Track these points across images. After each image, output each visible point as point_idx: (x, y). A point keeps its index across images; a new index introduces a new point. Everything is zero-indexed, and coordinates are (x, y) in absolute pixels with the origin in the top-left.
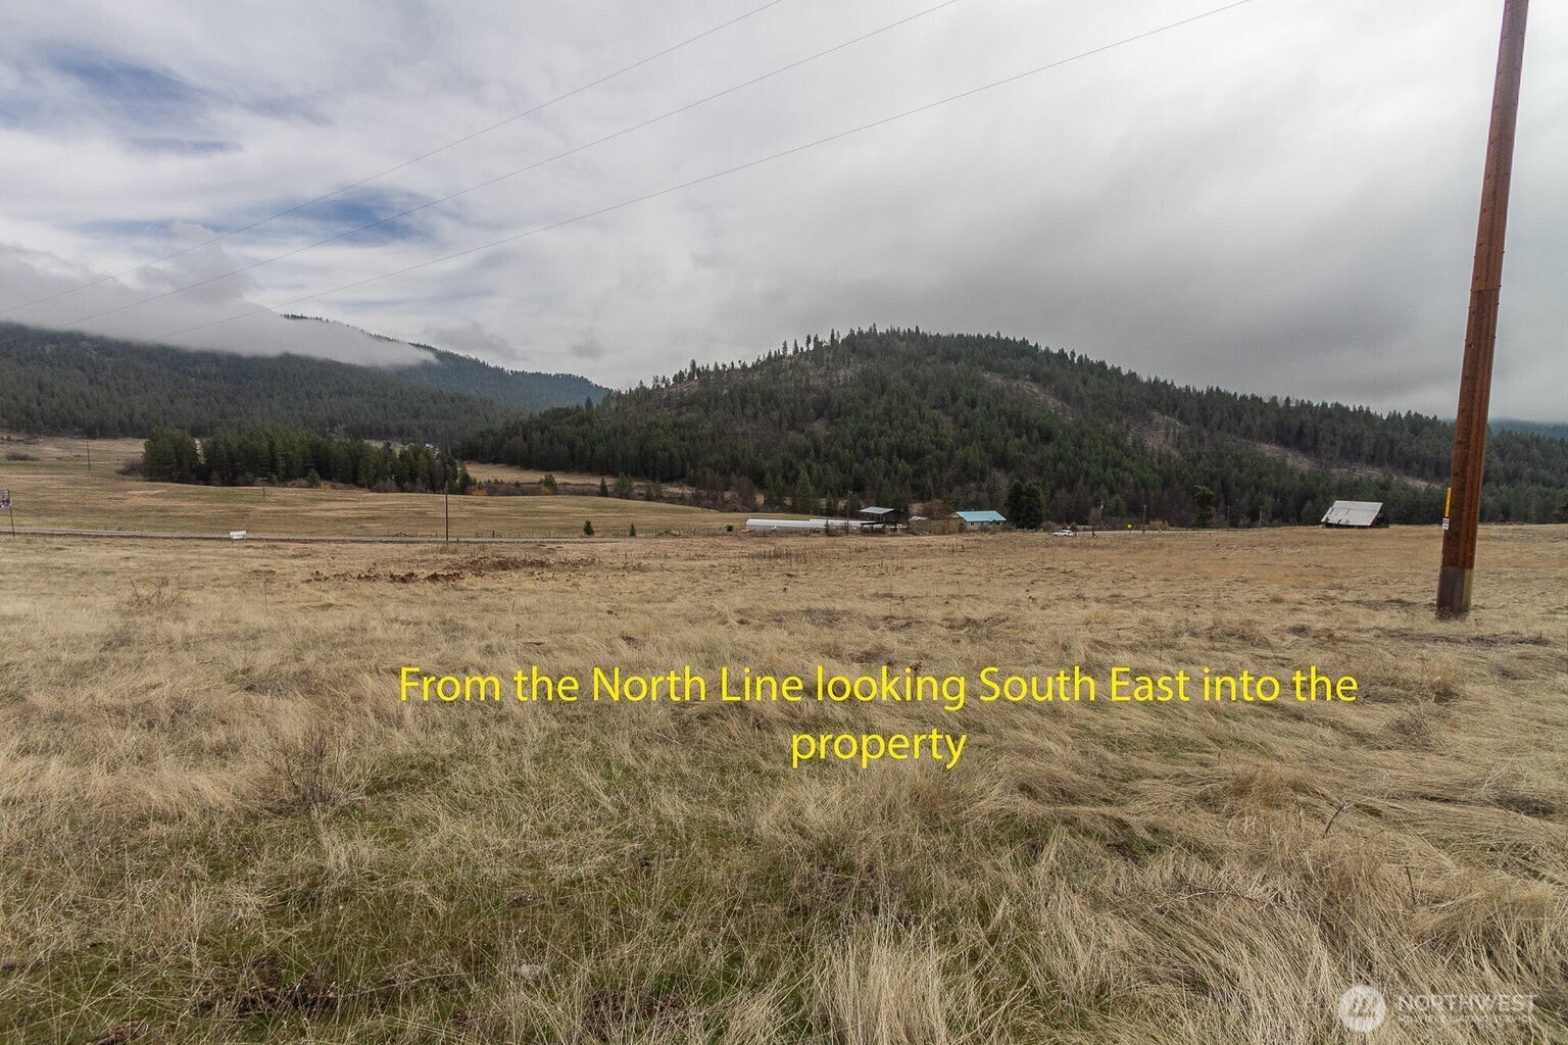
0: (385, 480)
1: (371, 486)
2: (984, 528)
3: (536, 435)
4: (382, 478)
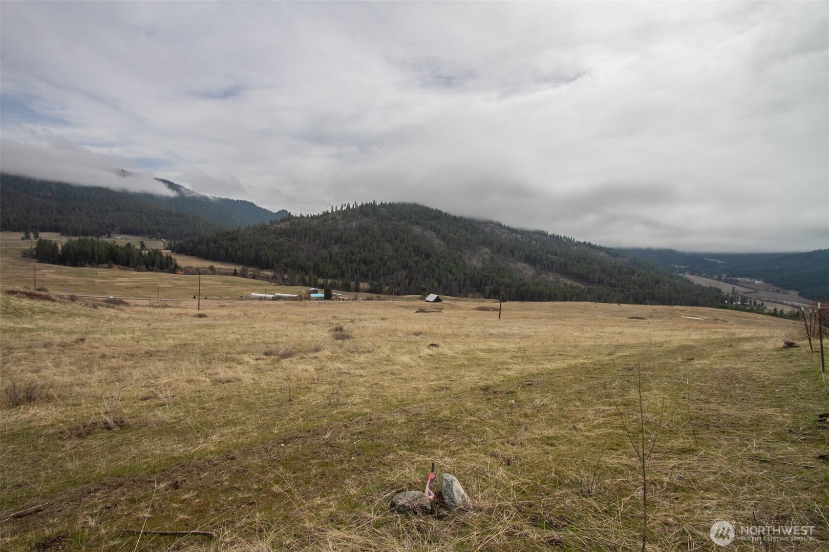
2: (318, 299)
4: (140, 264)
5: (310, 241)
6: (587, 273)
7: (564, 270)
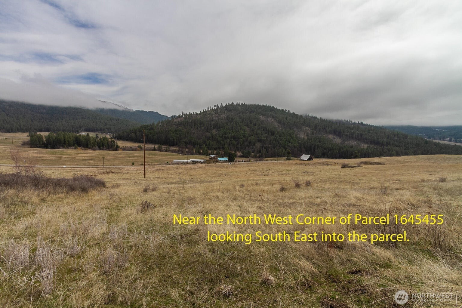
0: (95, 147)
1: (92, 149)
3: (138, 133)
4: (95, 146)
5: (198, 128)
6: (378, 139)
7: (361, 138)
